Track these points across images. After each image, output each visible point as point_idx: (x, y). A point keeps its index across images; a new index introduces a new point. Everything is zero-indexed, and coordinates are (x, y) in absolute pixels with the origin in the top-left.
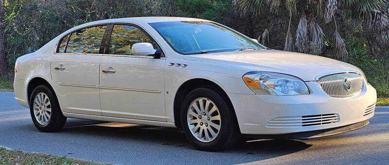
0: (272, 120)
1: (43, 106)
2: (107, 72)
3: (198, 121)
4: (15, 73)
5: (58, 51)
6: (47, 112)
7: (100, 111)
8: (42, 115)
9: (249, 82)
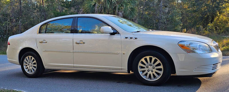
0: (198, 67)
1: (30, 63)
2: (78, 43)
3: (146, 69)
4: (8, 45)
5: (40, 32)
6: (33, 66)
7: (73, 65)
8: (30, 68)
9: (182, 46)
